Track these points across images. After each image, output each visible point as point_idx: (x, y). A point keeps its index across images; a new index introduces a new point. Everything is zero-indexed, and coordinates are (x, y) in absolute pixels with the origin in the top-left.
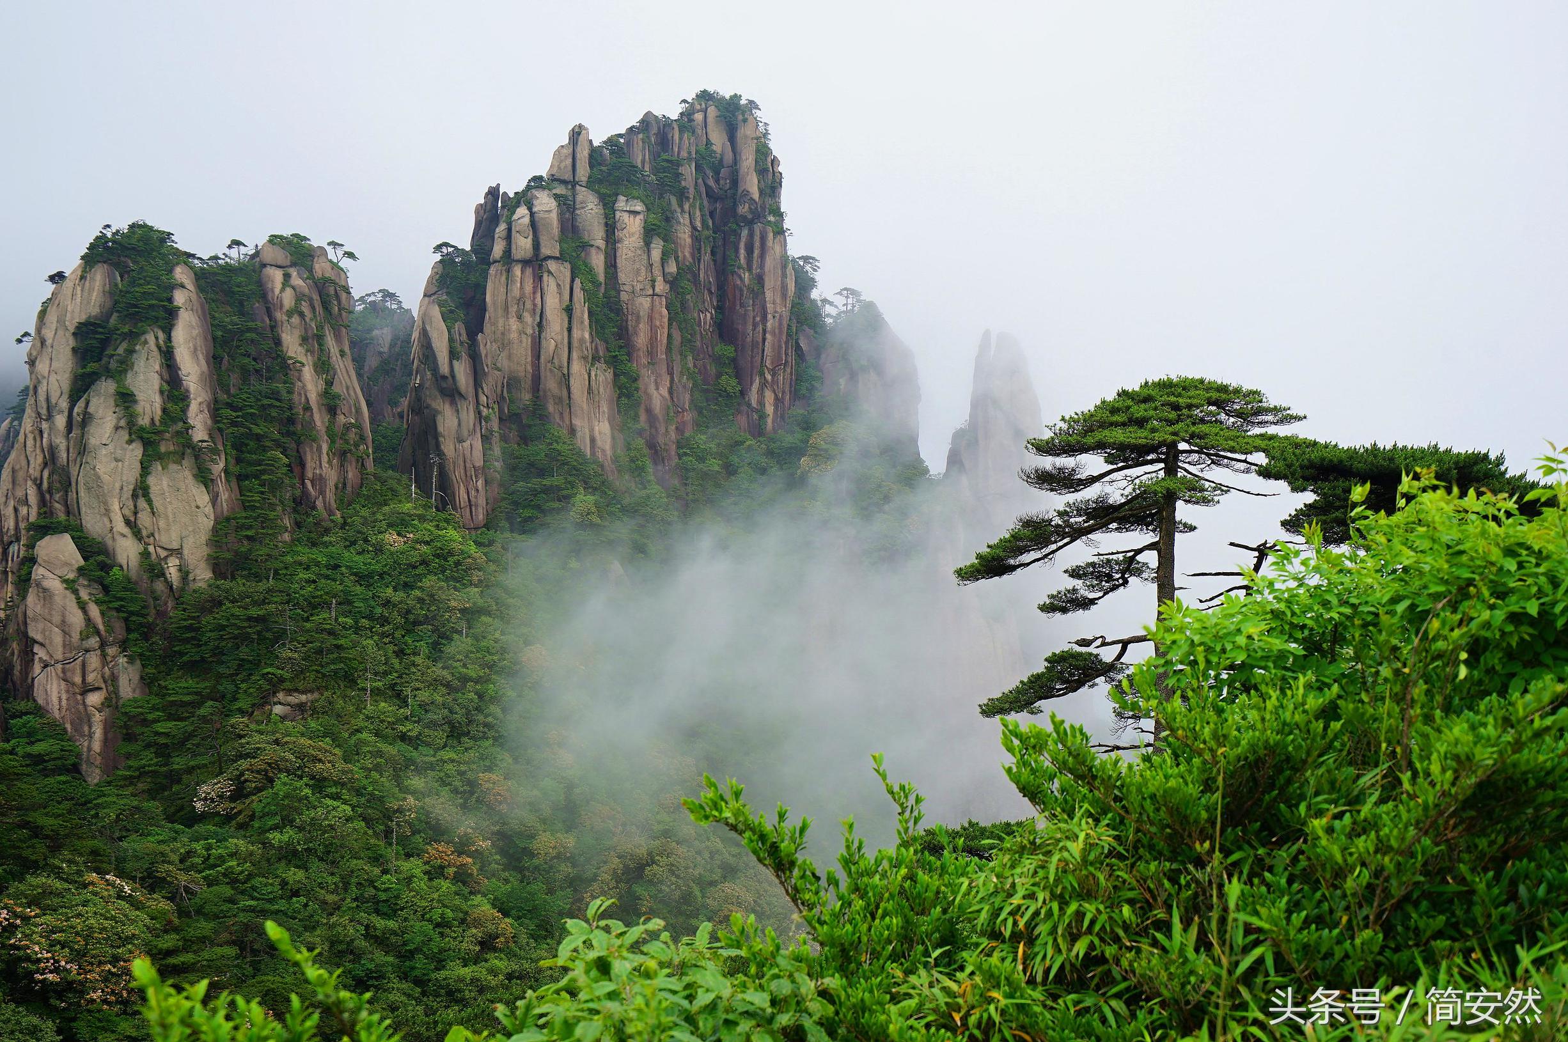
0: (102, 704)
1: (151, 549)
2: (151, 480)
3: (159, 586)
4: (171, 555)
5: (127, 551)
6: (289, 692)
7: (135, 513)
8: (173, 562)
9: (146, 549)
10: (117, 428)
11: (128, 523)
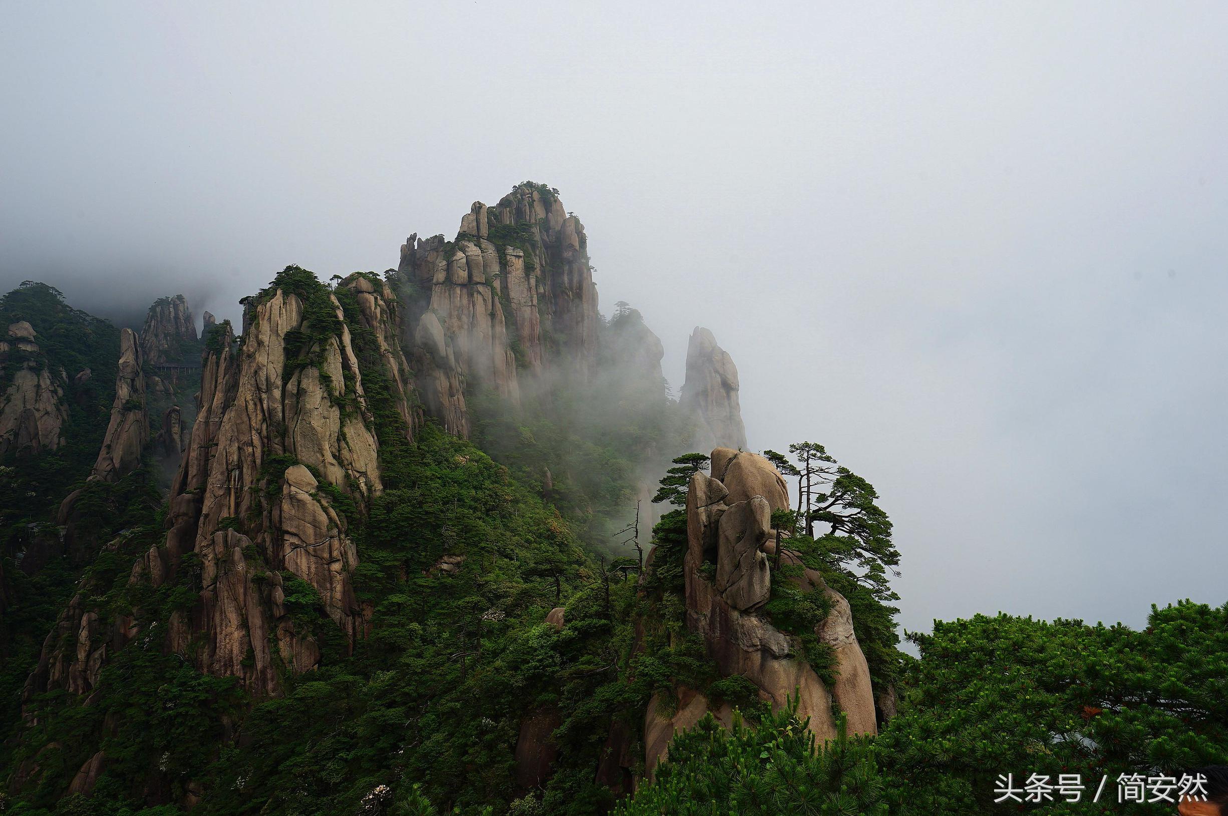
0: (341, 570)
1: (350, 472)
2: (346, 430)
3: (357, 495)
4: (361, 476)
5: (335, 474)
6: (450, 556)
7: (339, 451)
8: (362, 480)
9: (347, 473)
10: (322, 398)
11: (334, 456)
